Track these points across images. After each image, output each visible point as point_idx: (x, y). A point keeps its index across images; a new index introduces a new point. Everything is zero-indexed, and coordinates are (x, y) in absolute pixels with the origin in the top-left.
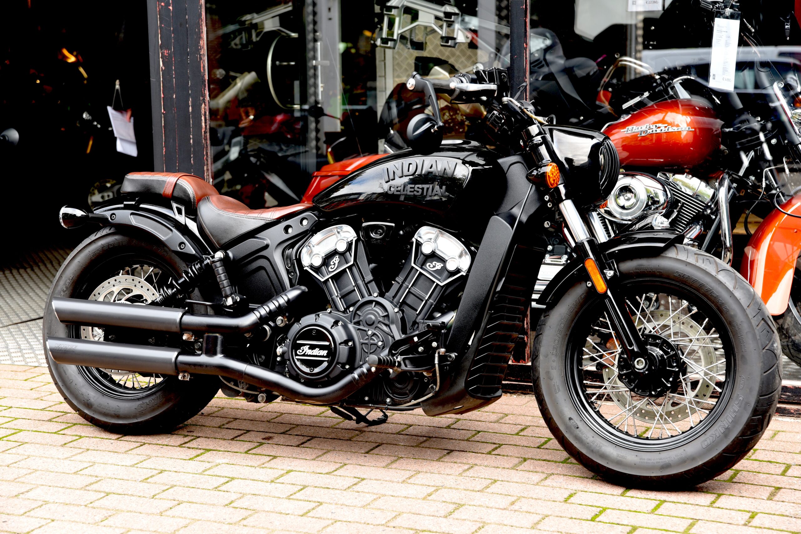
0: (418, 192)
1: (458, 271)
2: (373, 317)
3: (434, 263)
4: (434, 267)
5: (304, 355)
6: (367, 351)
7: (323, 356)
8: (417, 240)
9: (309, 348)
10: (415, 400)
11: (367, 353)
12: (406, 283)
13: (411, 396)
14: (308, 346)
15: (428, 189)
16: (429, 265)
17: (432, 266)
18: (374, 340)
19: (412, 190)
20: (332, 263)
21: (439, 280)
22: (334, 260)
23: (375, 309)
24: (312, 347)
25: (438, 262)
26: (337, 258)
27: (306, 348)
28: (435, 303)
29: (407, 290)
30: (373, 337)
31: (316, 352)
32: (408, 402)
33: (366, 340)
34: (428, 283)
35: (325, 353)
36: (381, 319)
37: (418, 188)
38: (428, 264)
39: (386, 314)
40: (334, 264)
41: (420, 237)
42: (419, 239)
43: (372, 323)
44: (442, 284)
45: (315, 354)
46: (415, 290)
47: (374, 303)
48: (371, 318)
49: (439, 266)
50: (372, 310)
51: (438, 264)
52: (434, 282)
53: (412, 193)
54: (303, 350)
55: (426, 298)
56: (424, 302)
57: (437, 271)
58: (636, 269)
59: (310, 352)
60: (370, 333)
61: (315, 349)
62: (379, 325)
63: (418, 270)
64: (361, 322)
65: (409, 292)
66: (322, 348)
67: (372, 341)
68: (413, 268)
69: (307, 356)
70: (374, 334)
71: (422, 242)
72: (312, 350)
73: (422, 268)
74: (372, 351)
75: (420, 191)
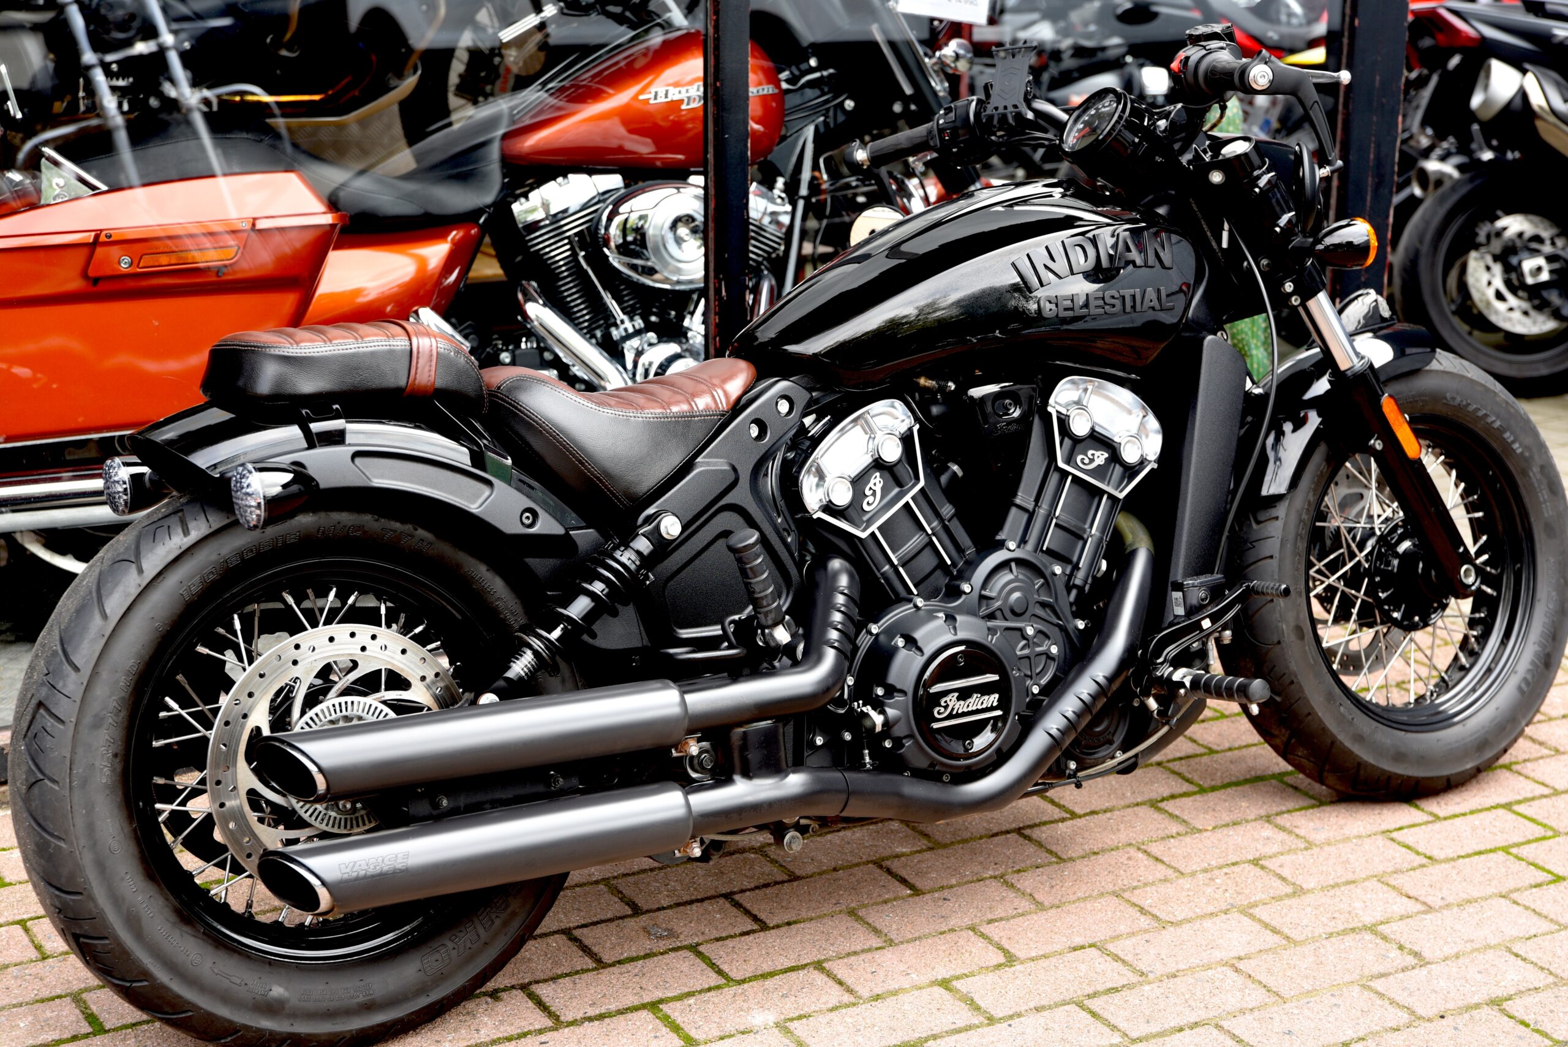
0: (1114, 306)
1: (1143, 462)
2: (1020, 595)
3: (1090, 453)
5: (951, 716)
6: (1028, 672)
7: (991, 709)
8: (1056, 410)
9: (958, 699)
11: (1030, 676)
13: (1116, 745)
14: (956, 694)
15: (1134, 297)
16: (1082, 460)
17: (1087, 461)
18: (1039, 645)
19: (1100, 303)
20: (868, 492)
21: (1111, 486)
22: (871, 485)
23: (1019, 576)
24: (964, 694)
25: (1097, 450)
26: (878, 479)
27: (952, 700)
29: (1053, 521)
30: (1036, 640)
31: (975, 702)
32: (1110, 758)
33: (1022, 648)
34: (1090, 496)
35: (993, 699)
36: (1036, 596)
37: (1113, 297)
38: (1079, 459)
39: (1043, 581)
40: (874, 494)
41: (1060, 401)
42: (1059, 406)
43: (1023, 608)
44: (1121, 495)
45: (974, 708)
46: (1070, 519)
47: (1013, 565)
48: (1018, 599)
49: (1101, 457)
50: (1015, 580)
51: (1097, 453)
52: (1102, 493)
54: (946, 707)
55: (1093, 532)
56: (1089, 540)
57: (1100, 469)
59: (962, 706)
60: (1030, 631)
61: (970, 696)
62: (1038, 611)
63: (1068, 473)
64: (998, 614)
65: (1056, 524)
66: (984, 689)
67: (1036, 649)
68: (1057, 469)
69: (958, 716)
70: (1038, 632)
71: (1066, 411)
72: (964, 700)
73: (1071, 466)
74: (1038, 670)
75: (1117, 303)
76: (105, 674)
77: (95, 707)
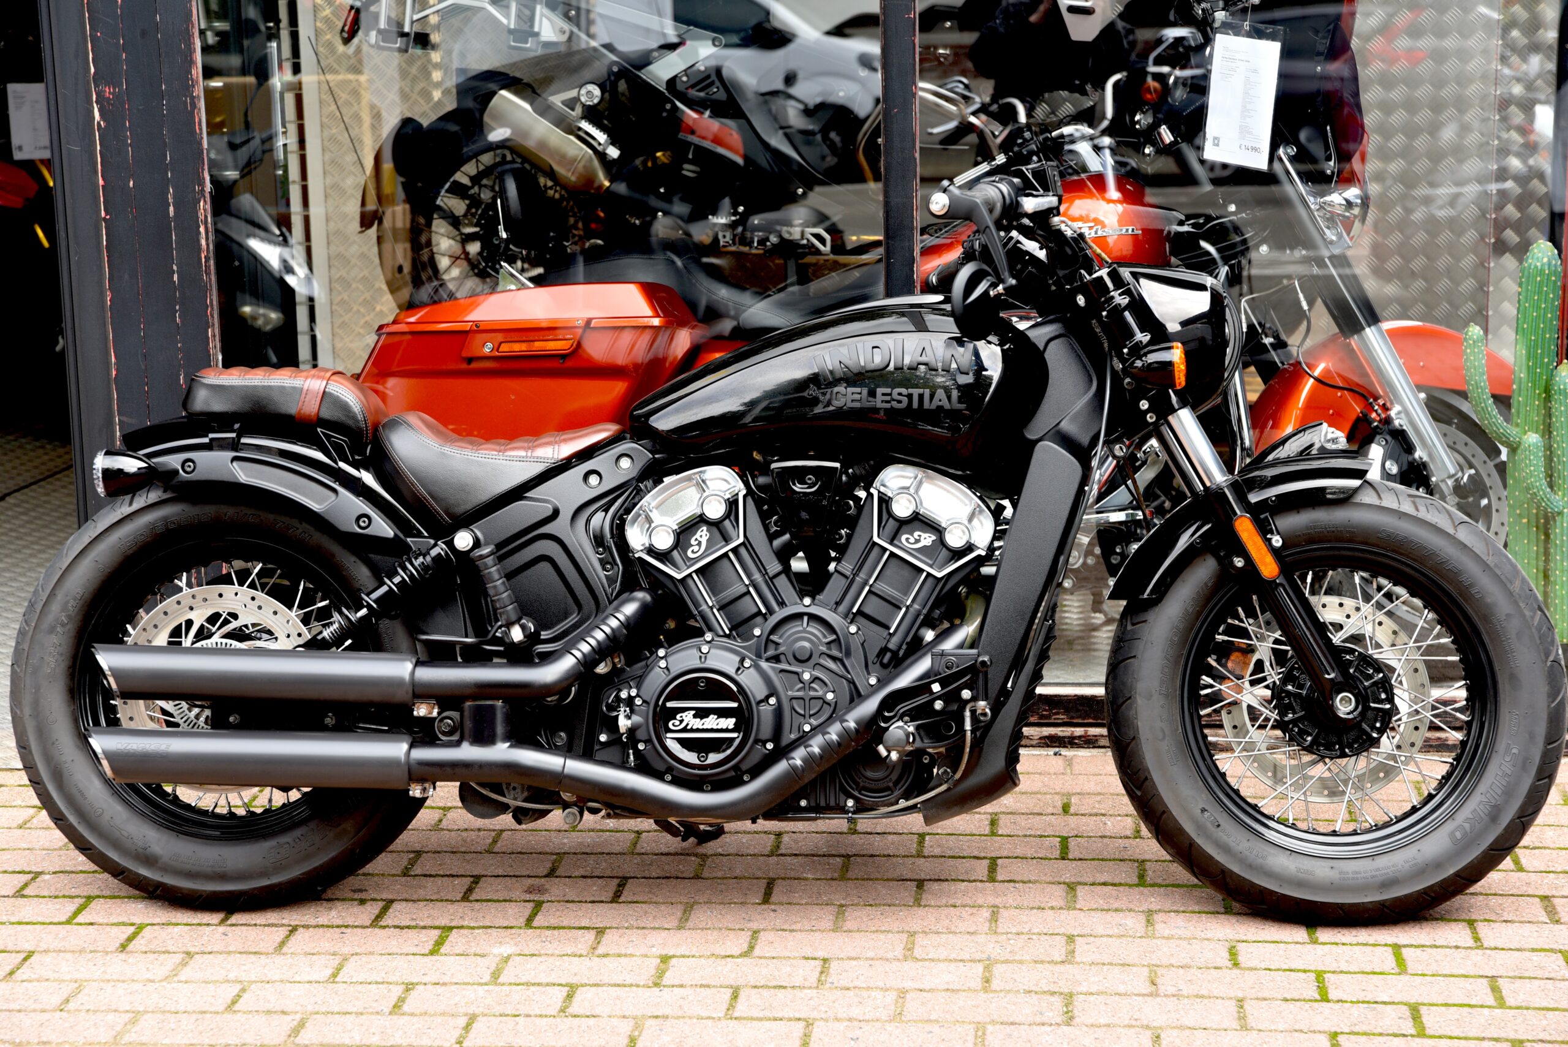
0: (900, 402)
1: (970, 548)
2: (806, 644)
3: (916, 534)
4: (917, 541)
5: (685, 730)
6: (802, 712)
7: (727, 730)
8: (879, 492)
9: (695, 716)
10: (907, 800)
11: (804, 716)
12: (862, 575)
13: (897, 793)
14: (693, 712)
15: (921, 396)
16: (907, 539)
17: (912, 540)
18: (816, 691)
19: (888, 398)
20: (694, 542)
21: (931, 566)
22: (697, 536)
23: (809, 629)
24: (701, 714)
25: (925, 532)
26: (705, 532)
27: (688, 718)
28: (925, 611)
29: (867, 588)
30: (813, 685)
31: (711, 722)
32: (892, 805)
33: (798, 690)
34: (906, 572)
35: (730, 723)
36: (823, 649)
37: (900, 394)
38: (904, 538)
39: (834, 637)
40: (699, 544)
41: (884, 486)
42: (882, 489)
43: (807, 656)
44: (939, 575)
45: (709, 727)
46: (883, 588)
47: (806, 618)
48: (804, 647)
49: (927, 539)
50: (804, 631)
51: (924, 535)
52: (921, 571)
53: (888, 406)
54: (681, 721)
55: (908, 603)
56: (904, 609)
57: (923, 550)
58: (1307, 528)
59: (697, 723)
60: (806, 676)
61: (707, 717)
62: (822, 661)
63: (885, 550)
64: (782, 657)
65: (870, 591)
66: (722, 713)
67: (812, 693)
68: (875, 544)
69: (692, 730)
70: (816, 679)
71: (890, 494)
72: (702, 718)
73: (891, 543)
74: (812, 712)
75: (905, 400)
76: (60, 596)
77: (50, 619)
